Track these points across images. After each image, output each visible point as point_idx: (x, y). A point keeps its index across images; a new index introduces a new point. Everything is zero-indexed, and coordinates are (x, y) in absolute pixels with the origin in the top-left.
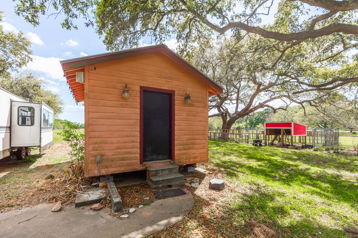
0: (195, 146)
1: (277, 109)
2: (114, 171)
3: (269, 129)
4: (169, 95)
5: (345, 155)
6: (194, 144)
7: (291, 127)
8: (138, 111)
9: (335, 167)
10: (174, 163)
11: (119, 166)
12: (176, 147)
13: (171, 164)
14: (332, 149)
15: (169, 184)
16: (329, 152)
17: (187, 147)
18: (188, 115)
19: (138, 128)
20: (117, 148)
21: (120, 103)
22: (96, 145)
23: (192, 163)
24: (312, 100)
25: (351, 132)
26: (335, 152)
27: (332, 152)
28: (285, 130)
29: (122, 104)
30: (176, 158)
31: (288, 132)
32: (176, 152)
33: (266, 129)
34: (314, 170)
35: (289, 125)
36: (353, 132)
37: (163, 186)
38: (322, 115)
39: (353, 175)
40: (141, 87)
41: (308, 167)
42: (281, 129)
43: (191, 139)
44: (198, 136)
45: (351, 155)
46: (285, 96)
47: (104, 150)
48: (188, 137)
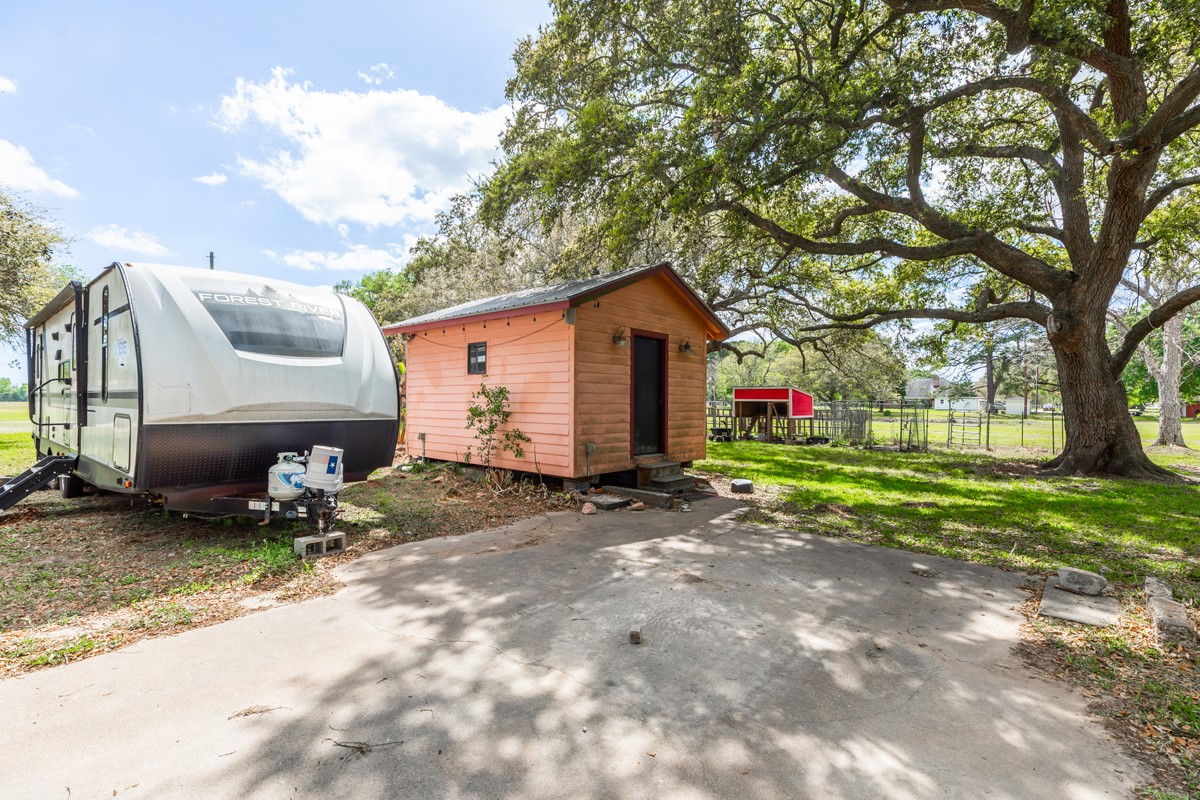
0: (691, 430)
1: (746, 354)
2: (605, 469)
3: (742, 403)
4: (660, 343)
5: (883, 451)
6: (688, 426)
7: (787, 398)
8: (628, 370)
9: (876, 465)
10: (666, 460)
11: (610, 462)
12: (670, 432)
13: (664, 461)
14: (861, 444)
15: (681, 488)
16: (857, 448)
17: (681, 431)
18: (683, 377)
19: (628, 400)
20: (607, 432)
21: (610, 356)
22: (586, 426)
23: (687, 460)
24: (818, 338)
25: (881, 411)
26: (865, 448)
27: (861, 448)
28: (776, 404)
29: (612, 359)
30: (670, 451)
31: (782, 410)
32: (670, 441)
33: (736, 403)
34: (848, 469)
35: (783, 393)
36: (885, 410)
37: (674, 491)
38: (834, 370)
39: (899, 472)
40: (632, 329)
41: (840, 466)
42: (766, 403)
43: (686, 419)
44: (694, 414)
45: (890, 451)
46: (765, 325)
47: (593, 434)
48: (682, 414)
